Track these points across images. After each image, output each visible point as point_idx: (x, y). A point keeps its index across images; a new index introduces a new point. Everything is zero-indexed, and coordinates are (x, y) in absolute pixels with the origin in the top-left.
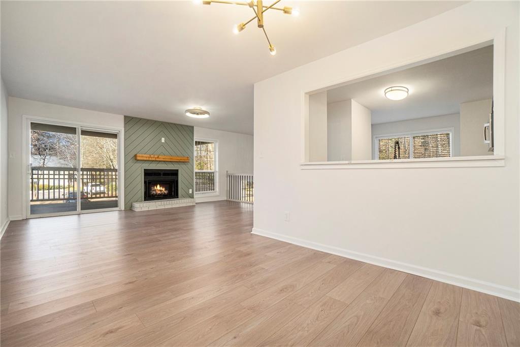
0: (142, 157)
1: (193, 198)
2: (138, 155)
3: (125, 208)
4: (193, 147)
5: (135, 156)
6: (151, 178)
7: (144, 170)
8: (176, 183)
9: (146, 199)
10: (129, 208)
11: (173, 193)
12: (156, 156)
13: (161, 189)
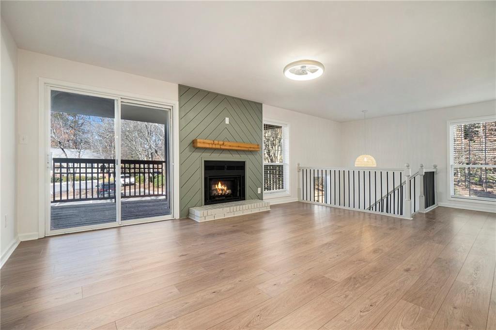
0: (204, 143)
1: (262, 200)
2: (198, 140)
3: (181, 216)
4: (262, 131)
5: (194, 142)
6: (213, 173)
7: (205, 161)
8: (242, 179)
9: (206, 203)
10: (186, 216)
11: (238, 193)
12: (221, 143)
13: (223, 187)
